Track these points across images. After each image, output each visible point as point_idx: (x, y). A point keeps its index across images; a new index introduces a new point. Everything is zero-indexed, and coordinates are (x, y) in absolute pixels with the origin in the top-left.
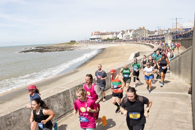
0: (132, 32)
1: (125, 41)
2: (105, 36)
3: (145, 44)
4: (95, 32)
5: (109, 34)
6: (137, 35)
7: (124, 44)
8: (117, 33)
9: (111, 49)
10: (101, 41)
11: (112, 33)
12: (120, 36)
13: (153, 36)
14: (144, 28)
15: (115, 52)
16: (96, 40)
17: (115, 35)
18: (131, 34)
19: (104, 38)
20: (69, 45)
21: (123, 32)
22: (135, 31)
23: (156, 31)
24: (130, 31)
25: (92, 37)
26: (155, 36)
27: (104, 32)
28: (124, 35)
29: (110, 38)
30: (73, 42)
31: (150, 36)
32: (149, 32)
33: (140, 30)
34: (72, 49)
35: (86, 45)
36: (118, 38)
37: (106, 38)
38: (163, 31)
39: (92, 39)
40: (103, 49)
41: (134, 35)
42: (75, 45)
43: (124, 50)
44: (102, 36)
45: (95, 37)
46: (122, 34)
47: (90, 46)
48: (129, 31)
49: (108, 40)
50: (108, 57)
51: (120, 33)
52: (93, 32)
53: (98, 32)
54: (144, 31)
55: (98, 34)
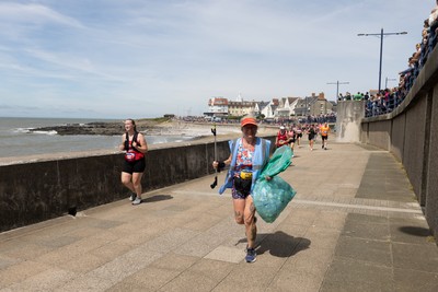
0: (295, 103)
2: (239, 110)
4: (216, 100)
5: (248, 107)
6: (306, 110)
8: (262, 105)
11: (253, 105)
12: (267, 112)
14: (322, 95)
17: (256, 109)
18: (291, 108)
19: (235, 115)
21: (276, 104)
22: (301, 101)
24: (291, 101)
25: (209, 110)
27: (239, 100)
28: (277, 110)
30: (167, 118)
33: (314, 99)
36: (263, 116)
37: (240, 115)
39: (209, 114)
41: (299, 112)
44: (231, 109)
45: (216, 109)
46: (273, 107)
48: (287, 101)
51: (269, 105)
52: (213, 100)
53: (223, 100)
54: (323, 103)
55: (224, 105)
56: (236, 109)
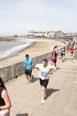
0: (54, 33)
1: (48, 38)
2: (37, 34)
3: (61, 41)
4: (31, 31)
5: (39, 33)
6: (57, 35)
7: (48, 40)
8: (44, 33)
9: (40, 43)
10: (34, 37)
11: (41, 33)
12: (46, 35)
13: (66, 37)
14: (61, 31)
15: (42, 45)
16: (31, 36)
17: (43, 34)
18: (53, 34)
19: (36, 35)
20: (13, 38)
21: (48, 33)
22: (55, 32)
23: (68, 34)
24: (53, 32)
26: (68, 37)
27: (36, 31)
28: (49, 34)
29: (40, 36)
30: (16, 36)
31: (64, 37)
32: (64, 34)
33: (59, 32)
34: (15, 40)
35: (24, 39)
36: (45, 36)
37: (37, 36)
38: (72, 34)
39: (28, 35)
40: (35, 42)
41: (55, 35)
42: (17, 38)
43: (48, 44)
44: (35, 34)
45: (30, 34)
46: (47, 34)
47: (27, 40)
48: (51, 32)
49: (39, 37)
50: (37, 47)
51: (46, 33)
52: (30, 31)
53: (33, 31)
54: (61, 33)
55: (33, 33)
56: (36, 34)
